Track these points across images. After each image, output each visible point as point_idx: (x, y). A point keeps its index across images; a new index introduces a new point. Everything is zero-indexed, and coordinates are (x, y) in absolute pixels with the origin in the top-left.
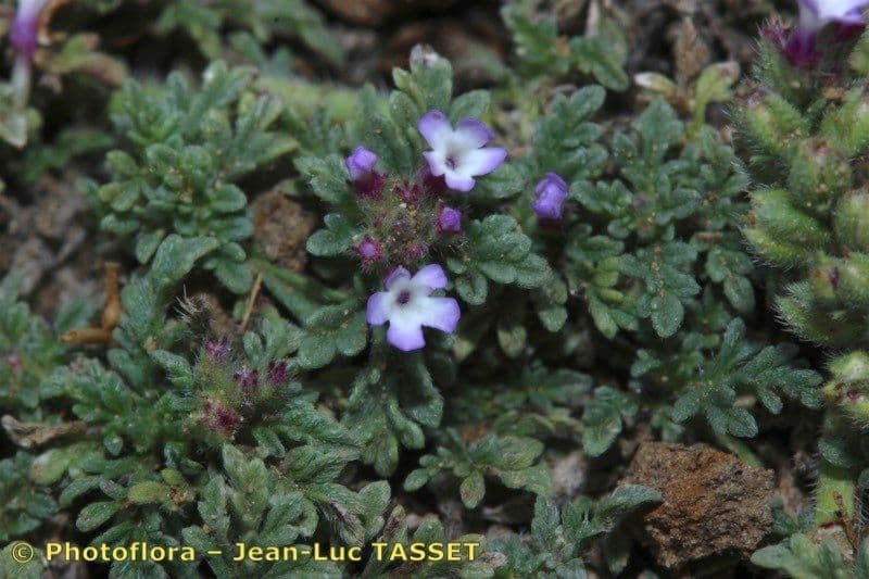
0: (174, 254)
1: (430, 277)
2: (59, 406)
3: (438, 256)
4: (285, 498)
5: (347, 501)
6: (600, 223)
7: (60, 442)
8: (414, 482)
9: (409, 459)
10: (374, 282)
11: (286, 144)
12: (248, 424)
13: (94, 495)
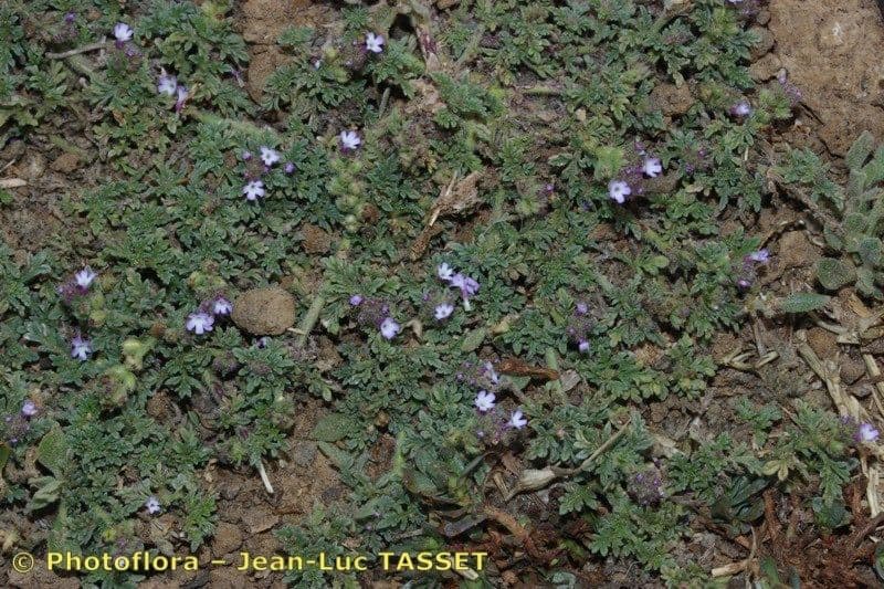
0: (204, 166)
1: (259, 183)
2: (175, 196)
3: (263, 176)
4: (219, 230)
5: (234, 232)
6: (302, 172)
7: (174, 205)
8: (252, 226)
9: (251, 220)
10: (247, 182)
11: (233, 144)
12: (214, 211)
13: (179, 220)
